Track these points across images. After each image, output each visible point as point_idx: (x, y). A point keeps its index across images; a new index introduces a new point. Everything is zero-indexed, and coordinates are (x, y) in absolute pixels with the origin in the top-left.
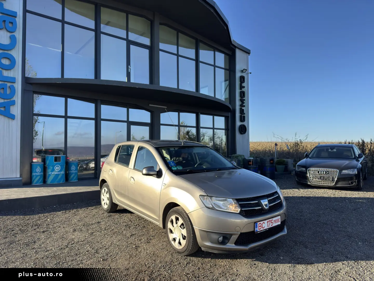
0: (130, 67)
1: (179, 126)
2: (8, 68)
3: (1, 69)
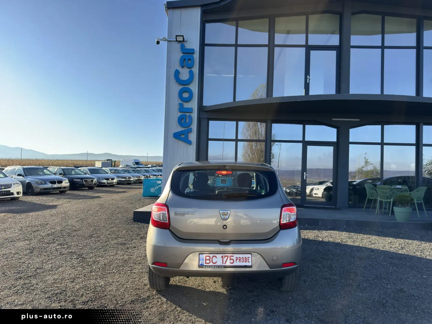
0: (309, 77)
1: (382, 144)
2: (188, 100)
3: (182, 102)
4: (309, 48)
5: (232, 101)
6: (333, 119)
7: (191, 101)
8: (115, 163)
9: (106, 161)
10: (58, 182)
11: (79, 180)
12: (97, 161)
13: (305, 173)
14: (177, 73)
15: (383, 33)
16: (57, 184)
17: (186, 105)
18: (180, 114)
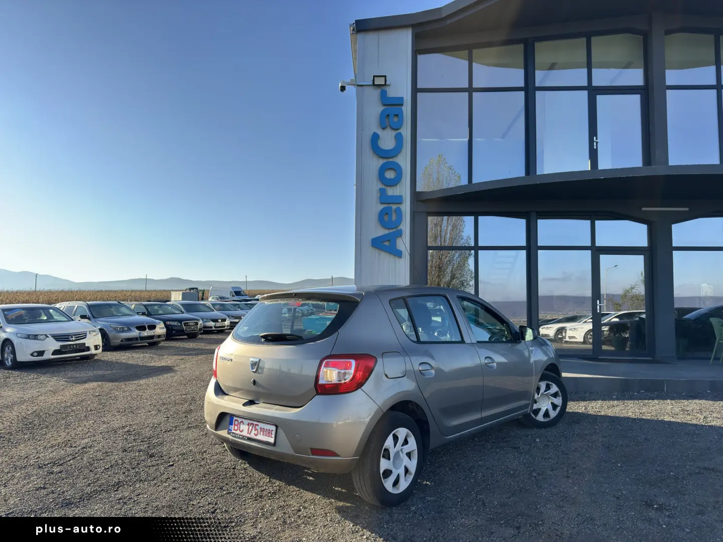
0: (597, 139)
2: (394, 183)
3: (383, 187)
4: (593, 91)
5: (466, 182)
6: (643, 209)
7: (399, 185)
9: (188, 291)
10: (148, 326)
11: (176, 323)
12: (175, 291)
13: (598, 301)
14: (375, 138)
15: (718, 63)
16: (147, 330)
17: (391, 192)
18: (382, 207)
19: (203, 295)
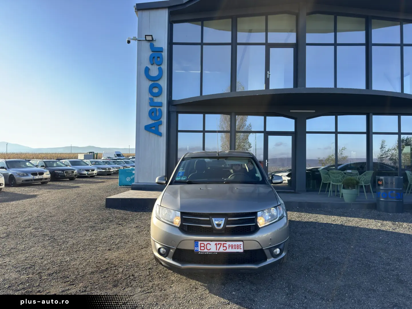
0: (269, 72)
1: (336, 133)
2: (158, 95)
3: (152, 97)
4: (269, 46)
5: (199, 95)
6: (291, 111)
7: (160, 96)
8: (97, 155)
9: (89, 154)
10: (39, 173)
11: (60, 172)
12: (80, 153)
13: (266, 160)
14: (147, 70)
15: (335, 31)
16: (38, 175)
17: (156, 100)
18: (151, 108)
19: (97, 156)
